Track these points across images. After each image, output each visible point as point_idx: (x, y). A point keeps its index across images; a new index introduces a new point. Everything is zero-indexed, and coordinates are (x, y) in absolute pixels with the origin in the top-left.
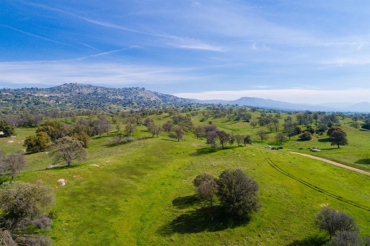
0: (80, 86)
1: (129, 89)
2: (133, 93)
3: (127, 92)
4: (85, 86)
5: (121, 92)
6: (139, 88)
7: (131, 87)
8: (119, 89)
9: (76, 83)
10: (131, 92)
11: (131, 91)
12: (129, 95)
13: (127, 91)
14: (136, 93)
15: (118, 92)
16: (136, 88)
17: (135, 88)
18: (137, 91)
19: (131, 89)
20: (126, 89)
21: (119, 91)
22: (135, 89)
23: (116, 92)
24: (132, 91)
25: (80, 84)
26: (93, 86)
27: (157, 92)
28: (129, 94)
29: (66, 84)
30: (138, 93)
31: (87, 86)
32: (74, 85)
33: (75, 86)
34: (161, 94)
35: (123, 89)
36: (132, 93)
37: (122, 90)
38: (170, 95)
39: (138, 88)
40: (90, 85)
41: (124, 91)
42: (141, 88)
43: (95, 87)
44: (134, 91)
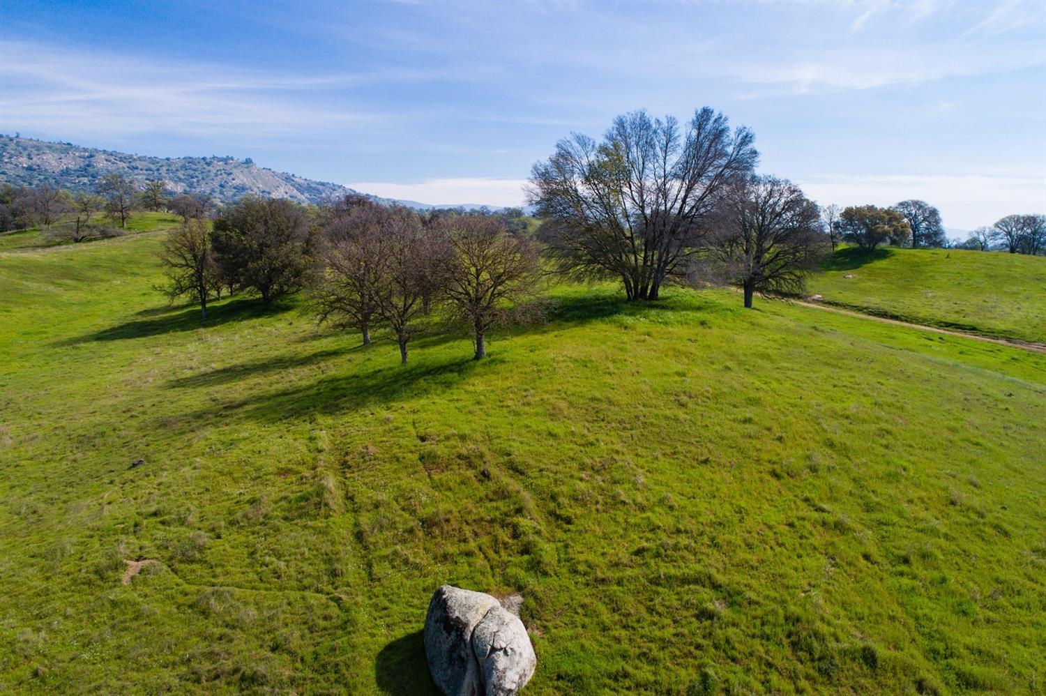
0: (33, 147)
1: (202, 162)
2: (216, 175)
3: (194, 170)
4: (50, 148)
5: (174, 169)
6: (235, 159)
7: (209, 156)
8: (168, 159)
9: (17, 137)
10: (209, 171)
11: (208, 168)
12: (203, 179)
13: (194, 167)
14: (225, 176)
15: (165, 168)
16: (226, 160)
17: (220, 160)
18: (228, 168)
19: (208, 161)
20: (191, 160)
21: (169, 165)
22: (221, 163)
23: (158, 170)
24: (211, 168)
25: (31, 140)
26: (77, 149)
27: (293, 175)
28: (200, 178)
30: (231, 174)
31: (58, 146)
32: (11, 140)
33: (13, 145)
34: (306, 180)
35: (183, 161)
36: (212, 174)
37: (180, 164)
38: (334, 185)
40: (69, 144)
41: (184, 167)
42: (240, 161)
43: (85, 150)
44: (218, 168)
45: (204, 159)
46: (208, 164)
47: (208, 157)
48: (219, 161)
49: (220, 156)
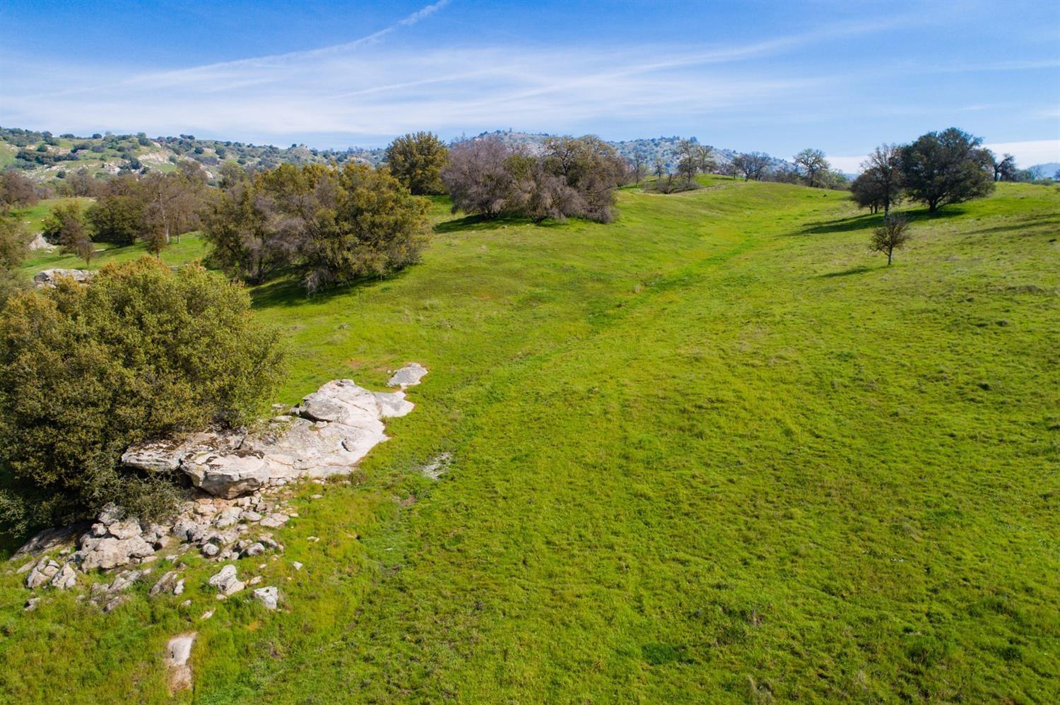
0: (520, 139)
1: (652, 144)
2: (663, 155)
3: (645, 152)
4: (532, 138)
5: (627, 151)
6: (681, 138)
7: (657, 137)
8: (622, 143)
9: (510, 131)
10: (657, 152)
11: (656, 149)
12: (651, 159)
14: (671, 155)
15: (619, 151)
16: (672, 141)
17: (667, 140)
18: (674, 148)
19: (656, 142)
20: (642, 143)
21: (623, 148)
22: (668, 143)
24: (658, 148)
25: (519, 133)
27: (734, 152)
28: (649, 159)
29: (486, 133)
31: (538, 137)
32: (506, 134)
33: (506, 139)
35: (635, 144)
36: (659, 154)
37: (632, 147)
38: (775, 160)
39: (678, 138)
41: (635, 149)
42: (685, 140)
44: (665, 148)
45: (653, 140)
46: (656, 145)
47: (657, 138)
48: (666, 142)
49: (667, 137)
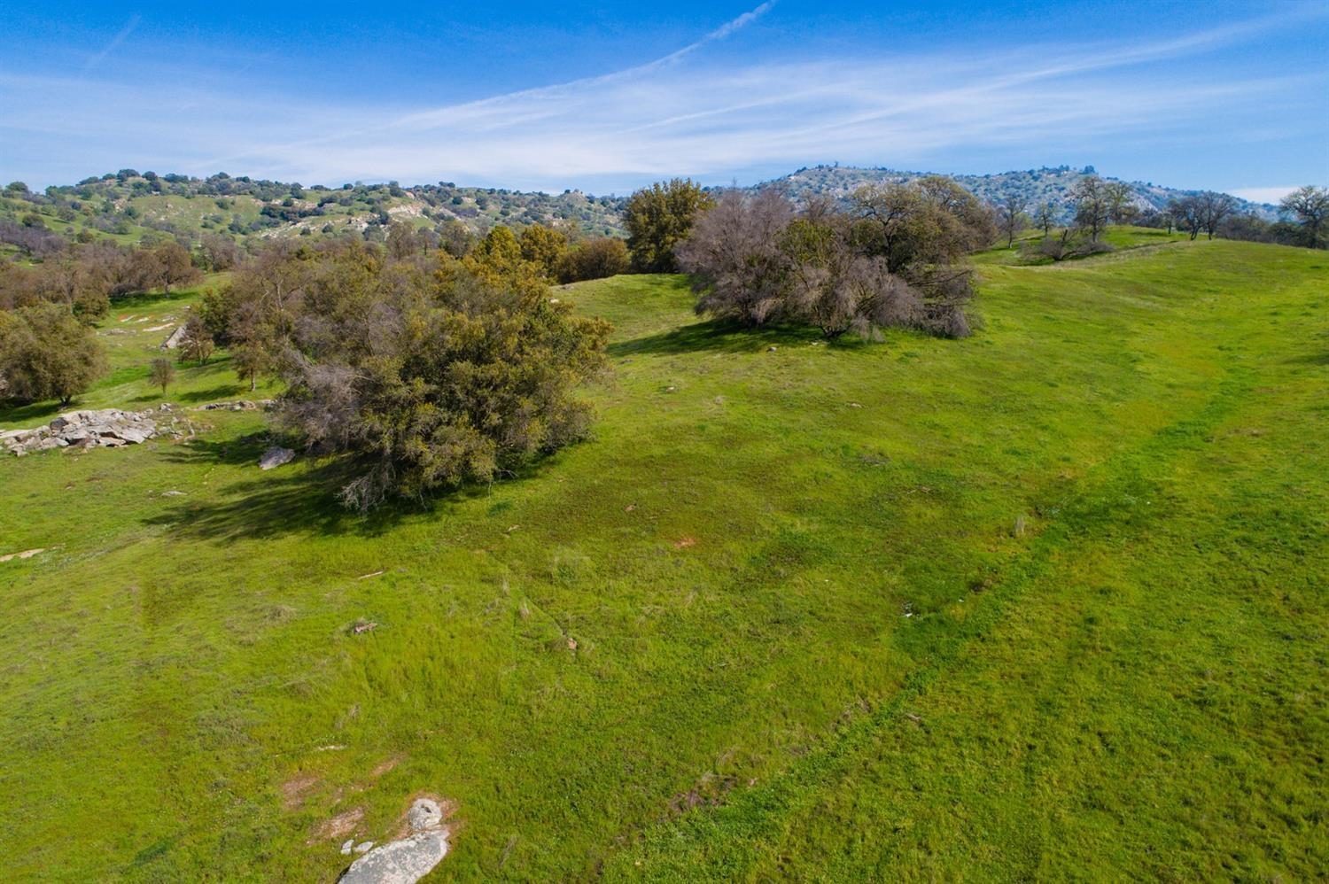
0: (849, 176)
1: (1029, 177)
2: (1045, 192)
3: (1018, 188)
4: (865, 175)
5: (993, 188)
6: (1071, 168)
7: (1037, 168)
8: (987, 176)
10: (1036, 188)
11: (1035, 184)
12: (1028, 198)
13: (1018, 183)
14: (1055, 192)
15: (983, 188)
16: (1058, 172)
17: (1051, 172)
18: (1060, 182)
19: (1036, 174)
20: (1015, 176)
21: (988, 184)
22: (1052, 176)
23: (975, 190)
24: (1038, 183)
25: (848, 168)
26: (891, 173)
27: (1149, 184)
28: (1024, 197)
29: (805, 169)
30: (1063, 189)
31: (873, 173)
32: (830, 170)
33: (831, 176)
34: (1167, 189)
35: (1005, 177)
36: (1039, 191)
37: (1001, 181)
38: (1212, 195)
39: (1067, 169)
40: (884, 169)
41: (1006, 185)
42: (1078, 170)
43: (899, 174)
44: (1048, 183)
45: (1031, 172)
46: (1035, 179)
47: (1036, 170)
48: (1049, 174)
49: (1051, 167)
